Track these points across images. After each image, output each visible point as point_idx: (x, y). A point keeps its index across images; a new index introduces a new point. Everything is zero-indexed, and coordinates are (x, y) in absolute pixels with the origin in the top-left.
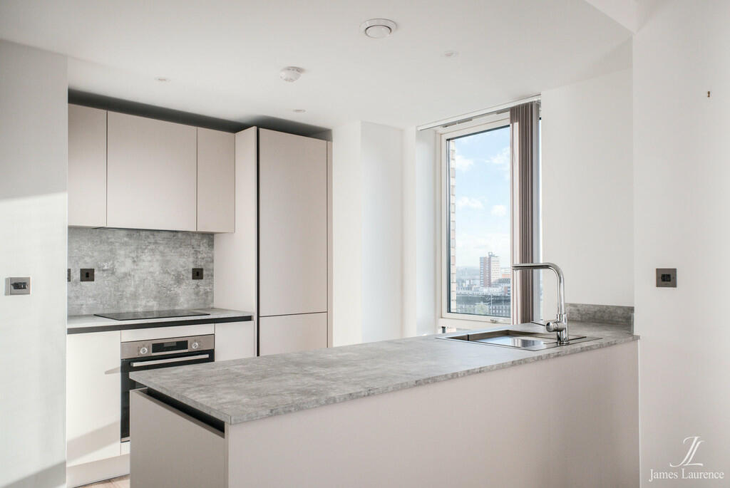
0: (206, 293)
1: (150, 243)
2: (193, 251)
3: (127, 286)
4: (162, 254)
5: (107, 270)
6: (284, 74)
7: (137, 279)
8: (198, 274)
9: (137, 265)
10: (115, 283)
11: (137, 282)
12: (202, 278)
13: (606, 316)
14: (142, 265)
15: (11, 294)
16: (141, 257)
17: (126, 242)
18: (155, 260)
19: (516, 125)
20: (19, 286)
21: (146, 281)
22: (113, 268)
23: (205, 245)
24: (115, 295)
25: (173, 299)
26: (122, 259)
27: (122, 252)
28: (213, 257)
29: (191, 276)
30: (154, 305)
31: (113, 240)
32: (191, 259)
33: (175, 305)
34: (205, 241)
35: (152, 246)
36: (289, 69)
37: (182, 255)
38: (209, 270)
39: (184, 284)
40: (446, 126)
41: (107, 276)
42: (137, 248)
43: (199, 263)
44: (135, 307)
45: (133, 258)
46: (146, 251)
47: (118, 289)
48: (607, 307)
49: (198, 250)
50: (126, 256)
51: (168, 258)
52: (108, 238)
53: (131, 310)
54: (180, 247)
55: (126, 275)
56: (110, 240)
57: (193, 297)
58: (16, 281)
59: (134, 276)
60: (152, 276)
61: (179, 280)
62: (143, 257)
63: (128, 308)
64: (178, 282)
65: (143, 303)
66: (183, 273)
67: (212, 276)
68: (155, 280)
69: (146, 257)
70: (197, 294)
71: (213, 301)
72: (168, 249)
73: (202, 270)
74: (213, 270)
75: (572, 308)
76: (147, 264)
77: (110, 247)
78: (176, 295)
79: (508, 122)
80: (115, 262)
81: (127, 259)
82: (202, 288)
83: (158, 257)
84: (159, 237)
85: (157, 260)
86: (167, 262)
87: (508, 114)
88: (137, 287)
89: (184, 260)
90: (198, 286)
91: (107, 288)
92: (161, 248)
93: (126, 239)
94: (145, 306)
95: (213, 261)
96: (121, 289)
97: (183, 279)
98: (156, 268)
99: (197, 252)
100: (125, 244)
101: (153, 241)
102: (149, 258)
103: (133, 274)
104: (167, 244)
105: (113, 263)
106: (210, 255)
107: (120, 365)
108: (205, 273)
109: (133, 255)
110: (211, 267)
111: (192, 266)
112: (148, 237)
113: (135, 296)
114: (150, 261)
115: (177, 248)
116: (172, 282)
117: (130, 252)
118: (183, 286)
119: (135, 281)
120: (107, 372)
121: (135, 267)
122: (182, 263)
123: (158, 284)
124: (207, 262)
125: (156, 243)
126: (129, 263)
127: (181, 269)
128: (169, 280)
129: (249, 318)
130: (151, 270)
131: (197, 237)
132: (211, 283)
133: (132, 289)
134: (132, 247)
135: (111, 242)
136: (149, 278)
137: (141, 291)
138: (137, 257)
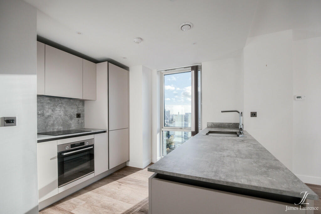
0: (82, 123)
1: (59, 103)
2: (76, 107)
3: (49, 121)
4: (65, 108)
5: (40, 114)
6: (136, 40)
7: (54, 118)
8: (78, 116)
9: (54, 112)
10: (44, 119)
11: (54, 119)
12: (80, 117)
13: (223, 126)
14: (56, 112)
15: (4, 126)
16: (56, 109)
17: (49, 102)
18: (61, 110)
19: (193, 71)
20: (10, 121)
21: (58, 119)
22: (43, 113)
23: (81, 105)
24: (44, 125)
25: (69, 125)
26: (47, 110)
27: (47, 107)
28: (84, 109)
29: (76, 116)
30: (61, 128)
31: (43, 101)
32: (76, 110)
33: (70, 128)
34: (81, 103)
35: (60, 105)
36: (139, 38)
37: (72, 108)
38: (82, 114)
39: (73, 120)
40: (166, 70)
41: (41, 117)
42: (54, 105)
43: (79, 112)
44: (53, 130)
45: (52, 109)
46: (58, 106)
47: (46, 122)
48: (223, 123)
49: (79, 106)
50: (49, 108)
51: (67, 109)
52: (41, 101)
53: (51, 130)
54: (72, 105)
55: (49, 116)
56: (41, 102)
57: (77, 124)
58: (8, 119)
59: (52, 117)
60: (60, 117)
61: (71, 118)
62: (57, 109)
63: (50, 130)
64: (71, 119)
65: (57, 127)
66: (73, 115)
67: (84, 116)
68: (61, 118)
69: (58, 109)
70: (78, 123)
71: (84, 126)
72: (67, 106)
73: (80, 114)
74: (84, 114)
75: (212, 124)
76: (58, 112)
77: (42, 104)
78: (71, 124)
79: (191, 70)
80: (44, 111)
81: (50, 110)
82: (80, 121)
83: (63, 109)
84: (63, 101)
85: (62, 110)
86: (66, 111)
87: (191, 68)
88: (54, 121)
89: (73, 110)
90: (79, 120)
91: (40, 122)
92: (64, 105)
93: (49, 101)
94: (58, 129)
95: (84, 111)
96: (47, 122)
97: (73, 118)
98: (62, 113)
99: (78, 107)
100: (49, 103)
101: (60, 102)
102: (59, 109)
103: (52, 115)
104: (66, 104)
105: (43, 111)
106: (83, 109)
107: (57, 155)
108: (81, 115)
109: (52, 108)
110: (83, 113)
111: (76, 113)
112: (59, 101)
113: (53, 125)
114: (60, 111)
115: (70, 106)
116: (69, 119)
117: (51, 107)
118: (73, 121)
119: (53, 119)
120: (51, 159)
121: (53, 113)
122: (73, 112)
123: (63, 120)
124: (82, 111)
125: (62, 103)
126: (50, 111)
127: (72, 114)
128: (67, 118)
129: (105, 132)
130: (60, 114)
131: (78, 101)
132: (83, 119)
133: (52, 122)
134: (52, 105)
135: (42, 102)
136: (59, 117)
137: (56, 123)
138: (54, 109)
